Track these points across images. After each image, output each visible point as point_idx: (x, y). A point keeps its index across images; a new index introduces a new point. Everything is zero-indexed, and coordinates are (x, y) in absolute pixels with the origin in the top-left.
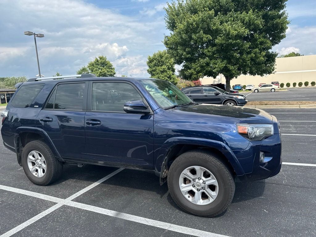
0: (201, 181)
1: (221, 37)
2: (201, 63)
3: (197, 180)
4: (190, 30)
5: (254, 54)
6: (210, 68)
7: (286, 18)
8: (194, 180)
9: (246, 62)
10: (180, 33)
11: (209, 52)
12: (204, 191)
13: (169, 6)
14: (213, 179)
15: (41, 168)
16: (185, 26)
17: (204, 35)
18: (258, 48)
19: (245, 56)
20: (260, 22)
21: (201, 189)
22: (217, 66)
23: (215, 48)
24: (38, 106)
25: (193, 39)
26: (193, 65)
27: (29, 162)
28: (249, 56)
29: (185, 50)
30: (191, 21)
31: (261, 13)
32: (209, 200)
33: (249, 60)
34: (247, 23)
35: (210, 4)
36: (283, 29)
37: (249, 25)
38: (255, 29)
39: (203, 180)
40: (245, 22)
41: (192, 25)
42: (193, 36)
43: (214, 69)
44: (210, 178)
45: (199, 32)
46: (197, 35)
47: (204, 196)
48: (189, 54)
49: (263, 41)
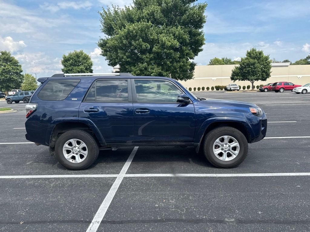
0: (227, 146)
1: (157, 45)
2: (140, 67)
3: (225, 145)
4: (130, 36)
5: (182, 63)
6: (148, 72)
7: (203, 36)
8: (223, 146)
9: (176, 70)
10: (121, 38)
11: (147, 58)
12: (229, 152)
13: (104, 11)
14: (236, 142)
15: (78, 154)
16: (125, 32)
17: (143, 43)
18: (185, 58)
19: (175, 64)
20: (187, 37)
21: (227, 151)
22: (154, 71)
23: (152, 55)
24: (76, 99)
25: (133, 45)
26: (133, 68)
27: (65, 150)
28: (179, 64)
29: (125, 54)
30: (131, 28)
31: (187, 30)
32: (233, 157)
33: (178, 68)
34: (177, 36)
35: (146, 16)
36: (202, 44)
37: (178, 38)
38: (183, 42)
39: (228, 144)
40: (176, 36)
41: (132, 32)
42: (133, 43)
43: (152, 73)
44: (233, 143)
45: (138, 40)
46: (137, 42)
47: (229, 155)
48: (129, 58)
49: (188, 53)
